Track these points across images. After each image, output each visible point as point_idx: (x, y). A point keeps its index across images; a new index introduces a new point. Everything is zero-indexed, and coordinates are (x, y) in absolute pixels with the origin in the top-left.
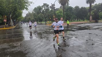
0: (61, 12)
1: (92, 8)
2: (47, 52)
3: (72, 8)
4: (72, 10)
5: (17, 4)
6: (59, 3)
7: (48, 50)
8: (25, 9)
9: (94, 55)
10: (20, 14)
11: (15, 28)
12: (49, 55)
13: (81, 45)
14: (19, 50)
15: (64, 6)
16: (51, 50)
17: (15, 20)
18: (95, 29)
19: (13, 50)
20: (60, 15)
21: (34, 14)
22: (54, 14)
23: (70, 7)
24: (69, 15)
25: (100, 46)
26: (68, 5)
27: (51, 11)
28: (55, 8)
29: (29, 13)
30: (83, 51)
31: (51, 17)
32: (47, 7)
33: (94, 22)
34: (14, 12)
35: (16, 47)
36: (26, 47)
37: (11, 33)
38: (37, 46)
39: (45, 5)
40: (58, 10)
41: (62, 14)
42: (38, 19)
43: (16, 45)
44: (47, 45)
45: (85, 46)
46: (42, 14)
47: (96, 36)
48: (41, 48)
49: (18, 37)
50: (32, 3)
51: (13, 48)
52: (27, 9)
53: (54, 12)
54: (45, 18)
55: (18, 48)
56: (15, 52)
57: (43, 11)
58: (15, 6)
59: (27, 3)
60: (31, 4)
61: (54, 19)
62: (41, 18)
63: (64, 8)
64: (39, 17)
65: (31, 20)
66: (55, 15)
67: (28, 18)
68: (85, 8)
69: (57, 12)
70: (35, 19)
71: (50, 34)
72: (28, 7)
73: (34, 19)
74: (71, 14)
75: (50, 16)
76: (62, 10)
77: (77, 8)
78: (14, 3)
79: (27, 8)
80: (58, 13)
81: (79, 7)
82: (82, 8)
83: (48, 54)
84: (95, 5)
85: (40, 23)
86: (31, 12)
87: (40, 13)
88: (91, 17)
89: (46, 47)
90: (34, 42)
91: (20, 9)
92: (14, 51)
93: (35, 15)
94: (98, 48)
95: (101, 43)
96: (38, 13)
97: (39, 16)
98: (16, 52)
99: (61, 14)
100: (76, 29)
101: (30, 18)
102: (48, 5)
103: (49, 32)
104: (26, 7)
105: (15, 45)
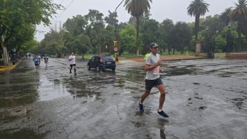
0: (130, 33)
1: (200, 25)
2: (97, 128)
3: (157, 23)
4: (157, 27)
5: (21, 7)
6: (127, 11)
7: (97, 124)
8: (42, 22)
9: (203, 133)
10: (29, 34)
11: (14, 69)
12: (102, 136)
13: (175, 109)
14: (22, 127)
15: (138, 19)
16: (106, 124)
17: (15, 50)
18: (208, 73)
19: (7, 126)
20: (130, 39)
21: (65, 36)
22: (114, 37)
23: (152, 20)
24: (149, 39)
25: (216, 112)
26: (147, 16)
27: (108, 28)
28: (117, 21)
29: (53, 31)
30: (180, 125)
31: (107, 44)
32: (97, 19)
33: (205, 58)
34: (12, 27)
35: (14, 118)
36: (41, 117)
37: (4, 83)
38: (70, 116)
39: (93, 13)
40: (124, 28)
41: (134, 37)
42: (75, 47)
43: (16, 114)
44: (96, 113)
45: (184, 113)
46: (86, 36)
47: (208, 88)
48: (80, 120)
49: (20, 93)
50: (61, 8)
51: (6, 122)
52: (47, 22)
53: (115, 31)
54: (94, 46)
55: (20, 121)
56: (11, 132)
57: (89, 29)
58: (17, 14)
59: (47, 7)
60: (57, 11)
61: (116, 49)
62: (84, 45)
63: (138, 22)
64: (77, 42)
65: (58, 49)
66: (118, 38)
67: (51, 44)
68: (185, 25)
69: (123, 31)
70: (68, 46)
71: (106, 86)
72: (49, 17)
73: (65, 47)
74: (155, 38)
75: (105, 42)
76: (133, 28)
77: (167, 23)
78: (13, 6)
79: (48, 20)
80: (124, 35)
81: (171, 22)
82: (179, 24)
83: (97, 135)
84: (207, 17)
85: (81, 57)
86: (58, 31)
87: (79, 34)
88: (198, 46)
89: (93, 118)
90: (64, 105)
91: (28, 22)
92: (11, 130)
93: (68, 39)
94: (213, 116)
95: (218, 106)
96: (76, 33)
97: (77, 40)
98: (15, 131)
99: (132, 36)
100: (166, 72)
101: (54, 46)
102: (101, 15)
103: (103, 79)
105: (13, 114)
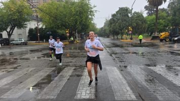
104: (90, 17)
